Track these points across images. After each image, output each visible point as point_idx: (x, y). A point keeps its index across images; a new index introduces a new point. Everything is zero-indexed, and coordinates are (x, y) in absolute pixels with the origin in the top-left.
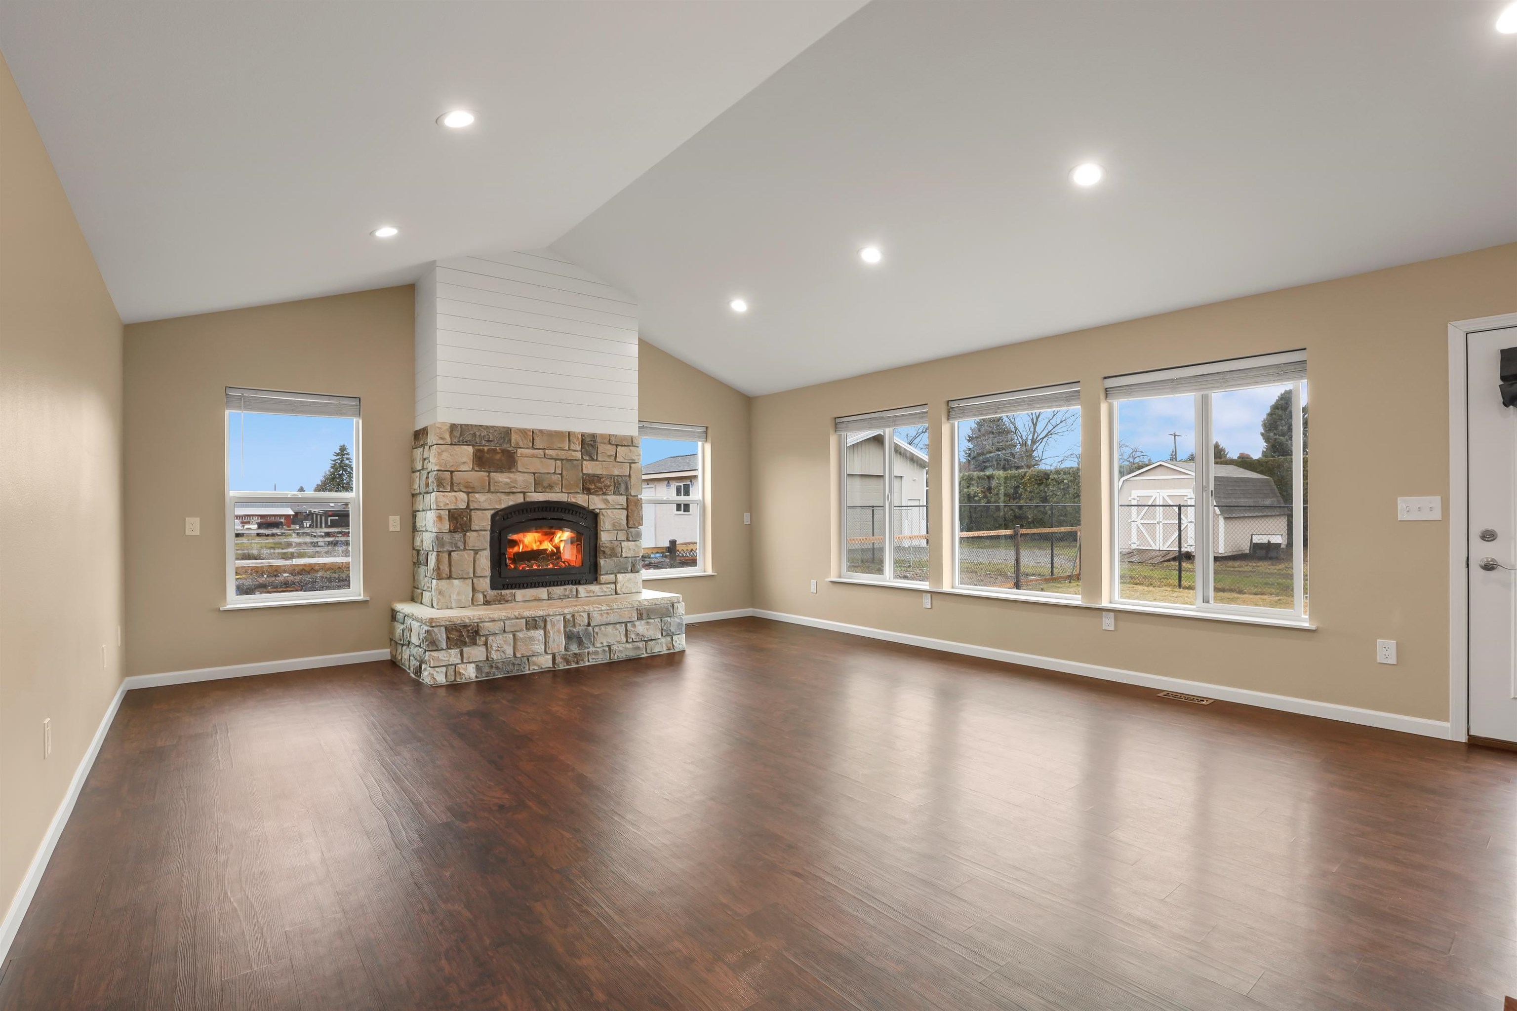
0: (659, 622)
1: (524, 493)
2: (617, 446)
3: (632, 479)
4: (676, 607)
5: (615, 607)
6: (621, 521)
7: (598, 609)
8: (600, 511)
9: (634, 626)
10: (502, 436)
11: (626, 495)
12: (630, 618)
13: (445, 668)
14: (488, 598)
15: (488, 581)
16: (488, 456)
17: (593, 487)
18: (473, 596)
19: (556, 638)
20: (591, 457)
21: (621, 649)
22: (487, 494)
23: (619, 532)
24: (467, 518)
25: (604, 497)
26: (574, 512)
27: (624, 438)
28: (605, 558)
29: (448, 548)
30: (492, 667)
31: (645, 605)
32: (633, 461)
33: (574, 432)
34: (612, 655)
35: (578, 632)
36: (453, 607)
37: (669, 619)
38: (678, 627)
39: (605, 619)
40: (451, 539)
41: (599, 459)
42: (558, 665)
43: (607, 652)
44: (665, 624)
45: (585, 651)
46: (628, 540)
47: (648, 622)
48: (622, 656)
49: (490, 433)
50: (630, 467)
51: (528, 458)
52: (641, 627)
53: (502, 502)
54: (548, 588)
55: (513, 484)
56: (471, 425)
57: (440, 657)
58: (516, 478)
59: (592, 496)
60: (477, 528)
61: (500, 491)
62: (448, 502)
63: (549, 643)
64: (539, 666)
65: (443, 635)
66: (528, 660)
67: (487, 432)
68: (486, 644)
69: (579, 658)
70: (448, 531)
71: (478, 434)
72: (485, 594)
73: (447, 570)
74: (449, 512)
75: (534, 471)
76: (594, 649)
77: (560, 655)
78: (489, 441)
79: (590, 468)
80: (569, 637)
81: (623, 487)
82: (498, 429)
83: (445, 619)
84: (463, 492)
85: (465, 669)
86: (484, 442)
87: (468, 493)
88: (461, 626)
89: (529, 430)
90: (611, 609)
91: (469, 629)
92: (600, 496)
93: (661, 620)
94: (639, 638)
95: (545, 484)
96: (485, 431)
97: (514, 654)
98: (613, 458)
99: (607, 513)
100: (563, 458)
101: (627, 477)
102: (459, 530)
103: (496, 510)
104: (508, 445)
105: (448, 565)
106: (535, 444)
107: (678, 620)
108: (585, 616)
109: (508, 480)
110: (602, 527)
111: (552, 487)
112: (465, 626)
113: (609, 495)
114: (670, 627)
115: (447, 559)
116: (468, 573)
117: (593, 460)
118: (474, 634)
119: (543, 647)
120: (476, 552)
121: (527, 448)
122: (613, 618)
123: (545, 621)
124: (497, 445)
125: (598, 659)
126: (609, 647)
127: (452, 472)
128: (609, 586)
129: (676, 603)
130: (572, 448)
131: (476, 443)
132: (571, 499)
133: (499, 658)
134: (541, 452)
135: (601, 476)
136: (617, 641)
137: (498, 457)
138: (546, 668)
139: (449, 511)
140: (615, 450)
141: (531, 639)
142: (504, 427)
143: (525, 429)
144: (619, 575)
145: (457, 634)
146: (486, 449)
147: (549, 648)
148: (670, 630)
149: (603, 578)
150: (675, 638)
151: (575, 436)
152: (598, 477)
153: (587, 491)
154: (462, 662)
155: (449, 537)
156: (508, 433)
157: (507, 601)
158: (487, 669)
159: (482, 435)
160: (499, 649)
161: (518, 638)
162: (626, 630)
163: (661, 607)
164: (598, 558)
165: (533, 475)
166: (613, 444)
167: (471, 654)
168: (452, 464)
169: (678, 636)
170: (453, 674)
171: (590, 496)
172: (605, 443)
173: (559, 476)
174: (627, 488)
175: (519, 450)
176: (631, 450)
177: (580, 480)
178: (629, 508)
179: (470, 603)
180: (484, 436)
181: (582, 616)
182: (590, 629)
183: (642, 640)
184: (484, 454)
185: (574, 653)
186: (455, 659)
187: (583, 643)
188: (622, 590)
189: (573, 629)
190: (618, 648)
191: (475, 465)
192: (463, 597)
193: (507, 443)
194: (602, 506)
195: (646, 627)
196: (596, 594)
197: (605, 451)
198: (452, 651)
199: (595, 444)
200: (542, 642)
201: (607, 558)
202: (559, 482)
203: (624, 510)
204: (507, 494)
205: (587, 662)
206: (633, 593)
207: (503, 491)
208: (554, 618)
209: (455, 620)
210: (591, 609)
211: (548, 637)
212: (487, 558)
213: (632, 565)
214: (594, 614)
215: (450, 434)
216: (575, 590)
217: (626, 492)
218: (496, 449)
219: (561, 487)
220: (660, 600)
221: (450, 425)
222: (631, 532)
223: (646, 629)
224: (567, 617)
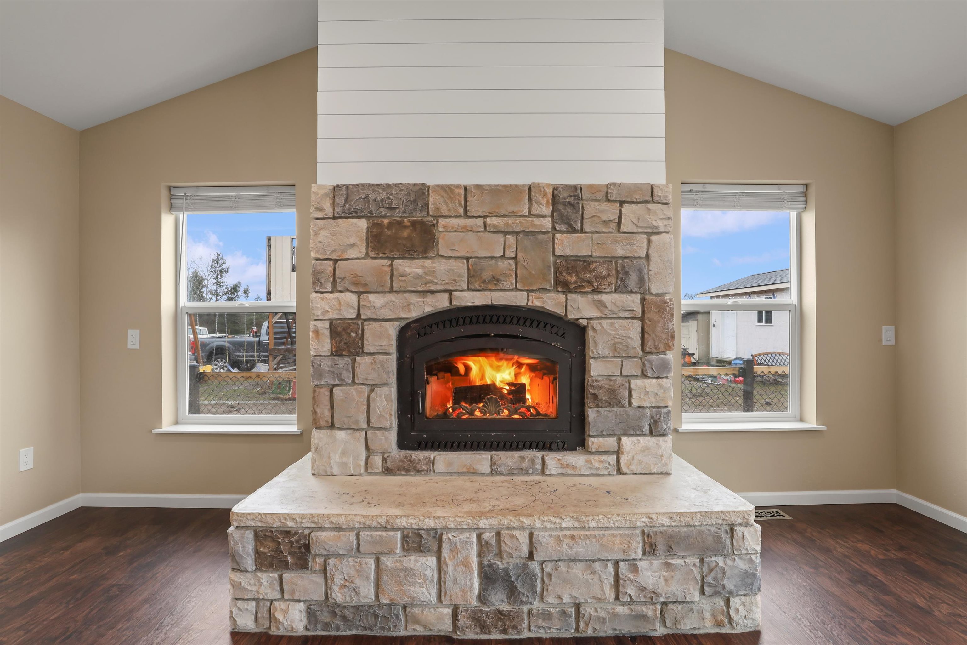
0: (694, 565)
1: (450, 292)
2: (622, 203)
3: (651, 263)
4: (740, 535)
5: (593, 524)
6: (629, 340)
7: (552, 526)
8: (588, 324)
9: (635, 569)
10: (412, 199)
11: (641, 294)
13: (254, 604)
14: (389, 464)
15: (393, 436)
16: (389, 233)
17: (574, 279)
18: (367, 458)
19: (460, 577)
20: (570, 225)
21: (603, 614)
22: (388, 294)
23: (626, 361)
24: (357, 333)
25: (596, 297)
26: (542, 325)
27: (638, 187)
28: (597, 406)
29: (327, 380)
30: (334, 614)
31: (663, 526)
32: (655, 231)
33: (538, 184)
34: (582, 625)
35: (506, 571)
36: (335, 473)
37: (721, 561)
38: (743, 580)
39: (566, 549)
40: (332, 367)
41: (587, 228)
42: (463, 631)
43: (571, 616)
44: (711, 570)
45: (521, 608)
46: (644, 375)
47: (668, 565)
48: (606, 629)
49: (391, 194)
50: (649, 241)
51: (456, 233)
52: (651, 574)
53: (412, 307)
54: (493, 452)
55: (428, 278)
56: (363, 185)
57: (243, 584)
58: (434, 267)
59: (574, 296)
60: (372, 350)
61: (408, 289)
62: (327, 308)
63: (445, 583)
64: (425, 627)
65: (246, 545)
66: (405, 610)
67: (387, 193)
68: (325, 571)
69: (508, 623)
70: (329, 354)
71: (372, 197)
72: (385, 456)
73: (327, 413)
74: (331, 324)
75: (468, 255)
76: (542, 606)
77: (467, 611)
78: (391, 209)
79: (567, 245)
80: (489, 576)
81: (633, 278)
82: (405, 188)
83: (252, 517)
84: (351, 292)
85: (285, 612)
86: (383, 211)
87: (359, 294)
88: (281, 532)
89: (458, 186)
90: (583, 528)
91: (293, 540)
92: (589, 296)
93: (702, 561)
94: (645, 597)
95: (486, 276)
96: (384, 193)
97: (377, 598)
98: (613, 226)
99: (603, 327)
100: (518, 230)
101: (644, 262)
102: (344, 353)
103: (408, 321)
104: (424, 213)
105: (329, 407)
106: (468, 208)
107: (743, 565)
108: (523, 538)
109: (420, 271)
110: (593, 351)
111: (498, 280)
112: (287, 533)
113: (607, 293)
114: (723, 579)
115: (328, 398)
116: (357, 422)
117: (574, 231)
118: (303, 550)
119: (434, 592)
120: (373, 388)
121: (456, 217)
123: (440, 541)
124: (404, 215)
125: (550, 628)
126: (577, 606)
127: (336, 261)
128: (604, 458)
129: (740, 525)
130: (534, 212)
131: (371, 212)
132: (532, 303)
133: (348, 600)
134: (480, 222)
135: (590, 259)
136: (595, 598)
137: (406, 233)
138: (441, 631)
139: (331, 322)
140: (618, 212)
141: (408, 572)
142: (415, 185)
143: (452, 185)
144: (624, 440)
145: (272, 545)
146: (386, 221)
147: (446, 594)
148: (724, 587)
149: (593, 443)
150: (735, 602)
151: (540, 191)
152: (585, 261)
153: (563, 285)
154: (282, 599)
155: (329, 364)
156: (424, 193)
157: (419, 472)
158: (325, 617)
159: (379, 198)
160: (347, 584)
161: (384, 567)
162: (617, 576)
163: (701, 532)
164: (586, 407)
165: (465, 260)
166: (614, 201)
167: (296, 585)
168: (333, 248)
169: (743, 598)
170: (266, 615)
171: (571, 296)
172: (597, 200)
173: (512, 262)
174: (641, 281)
175: (442, 221)
176: (649, 209)
177: (550, 267)
178: (646, 317)
179: (362, 470)
180: (382, 200)
181: (517, 538)
182: (534, 566)
183: (652, 598)
184: (386, 230)
185: (498, 607)
186: (269, 591)
187: (519, 593)
188: (631, 467)
189: (497, 562)
190: (596, 611)
191: (370, 249)
192: (351, 459)
193: (421, 211)
194: (591, 312)
195: (664, 573)
196: (580, 470)
197: (599, 215)
198: (265, 574)
199: (578, 203)
200: (433, 581)
201: (601, 407)
202: (511, 272)
203: (635, 321)
204: (422, 294)
205: (526, 630)
206: (654, 474)
207: (414, 289)
208: (461, 536)
209: (269, 521)
210: (538, 524)
211: (446, 573)
212: (388, 399)
213: (652, 421)
214: (543, 537)
215: (331, 201)
216: (540, 462)
217: (640, 287)
218: (403, 220)
219: (514, 282)
220: (699, 515)
221: (332, 188)
222: (650, 362)
223: (664, 576)
224: (487, 536)
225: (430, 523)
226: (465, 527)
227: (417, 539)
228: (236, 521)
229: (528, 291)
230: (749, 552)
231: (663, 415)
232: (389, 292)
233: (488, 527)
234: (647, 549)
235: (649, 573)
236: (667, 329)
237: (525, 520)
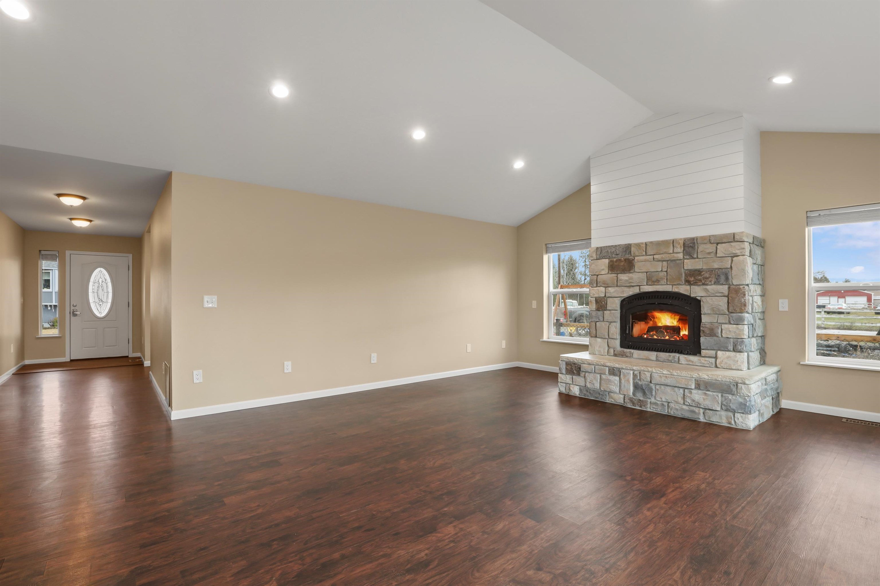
0: (717, 396)
1: (640, 286)
2: (718, 244)
3: (733, 270)
4: (740, 387)
5: (676, 374)
6: (721, 306)
7: (660, 372)
8: (701, 299)
9: (691, 393)
10: (624, 250)
11: (728, 285)
12: (686, 385)
13: (565, 384)
14: (616, 352)
15: (618, 342)
16: (616, 264)
17: (692, 279)
18: (608, 350)
19: (626, 385)
20: (692, 256)
21: (677, 407)
23: (719, 316)
24: (605, 303)
25: (705, 287)
26: (680, 299)
27: (726, 236)
28: (705, 336)
29: (594, 319)
30: (587, 391)
31: (705, 379)
32: (735, 255)
33: (676, 239)
34: (669, 410)
35: (642, 385)
36: (597, 354)
37: (730, 397)
38: (740, 406)
39: (663, 381)
40: (596, 314)
41: (699, 256)
42: (626, 404)
43: (665, 406)
44: (726, 399)
45: (647, 400)
46: (729, 323)
47: (705, 394)
48: (679, 414)
49: (617, 249)
50: (732, 260)
51: (642, 262)
52: (697, 396)
53: (624, 292)
54: (659, 353)
55: (630, 281)
56: (606, 246)
57: (562, 378)
58: (633, 277)
59: (694, 286)
60: (610, 308)
61: (623, 285)
62: (594, 293)
63: (622, 387)
64: (615, 400)
65: (563, 366)
66: (609, 394)
67: (615, 249)
68: (585, 377)
69: (642, 404)
70: (595, 310)
71: (609, 251)
72: (615, 349)
73: (594, 332)
74: (596, 299)
75: (646, 271)
76: (655, 400)
77: (628, 397)
78: (617, 254)
79: (690, 264)
80: (636, 387)
81: (723, 278)
82: (622, 246)
83: (565, 358)
84: (603, 287)
85: (573, 388)
86: (614, 256)
87: (606, 287)
88: (573, 363)
89: (642, 243)
90: (670, 375)
91: (576, 366)
92: (701, 287)
93: (722, 396)
94: (695, 404)
95: (654, 279)
97: (600, 388)
98: (713, 255)
99: (707, 300)
100: (668, 260)
101: (729, 270)
102: (600, 310)
103: (624, 298)
104: (630, 255)
105: (595, 329)
106: (647, 252)
107: (741, 400)
108: (648, 375)
109: (627, 278)
110: (703, 311)
111: (659, 281)
112: (575, 364)
113: (710, 285)
114: (730, 404)
115: (594, 326)
116: (604, 335)
117: (694, 258)
118: (579, 369)
119: (618, 389)
120: (611, 323)
121: (642, 256)
122: (669, 381)
123: (620, 372)
124: (622, 257)
125: (657, 409)
126: (668, 403)
127: (597, 275)
128: (707, 359)
129: (741, 383)
130: (676, 251)
131: (609, 257)
132: (674, 290)
133: (591, 387)
134: (651, 257)
135: (701, 270)
136: (674, 401)
137: (622, 264)
138: (620, 403)
139: (596, 298)
140: (715, 248)
141: (609, 381)
142: (626, 244)
143: (640, 243)
144: (719, 352)
145: (570, 367)
146: (615, 260)
147: (622, 390)
148: (732, 408)
149: (703, 352)
151: (677, 242)
152: (699, 271)
153: (688, 282)
154: (573, 384)
156: (629, 247)
157: (627, 356)
158: (585, 392)
159: (612, 251)
160: (591, 382)
161: (602, 378)
162: (684, 394)
163: (721, 384)
164: (700, 336)
165: (645, 273)
166: (713, 243)
167: (577, 380)
168: (596, 271)
169: (742, 415)
170: (568, 389)
171: (692, 287)
172: (705, 243)
173: (665, 273)
174: (727, 279)
175: (636, 258)
176: (732, 245)
177: (682, 274)
178: (729, 296)
179: (606, 354)
180: (613, 252)
181: (646, 374)
182: (652, 385)
183: (698, 405)
184: (615, 263)
185: (639, 398)
186: (569, 381)
187: (646, 394)
188: (721, 365)
189: (639, 382)
190: (675, 406)
191: (609, 270)
192: (602, 349)
193: (628, 254)
194: (702, 294)
195: (703, 397)
196: (695, 363)
197: (705, 250)
198: (568, 376)
199: (695, 246)
200: (617, 385)
201: (707, 336)
202: (664, 277)
203: (724, 298)
204: (629, 287)
205: (649, 409)
206: (734, 369)
207: (625, 285)
208: (627, 371)
209: (570, 359)
210: (654, 371)
211: (622, 383)
212: (616, 327)
213: (734, 345)
214: (655, 376)
215: (596, 253)
216: (678, 358)
217: (727, 282)
218: (621, 259)
219: (666, 281)
220: (721, 376)
221: (596, 248)
222: (732, 316)
223: (703, 398)
224: (636, 372)
225: (617, 366)
226: (629, 369)
227: (613, 371)
228: (561, 358)
229: (673, 285)
230: (745, 395)
231: (739, 342)
232: (617, 287)
233: (637, 370)
234: (697, 386)
235: (697, 395)
236: (741, 301)
237: (649, 369)
